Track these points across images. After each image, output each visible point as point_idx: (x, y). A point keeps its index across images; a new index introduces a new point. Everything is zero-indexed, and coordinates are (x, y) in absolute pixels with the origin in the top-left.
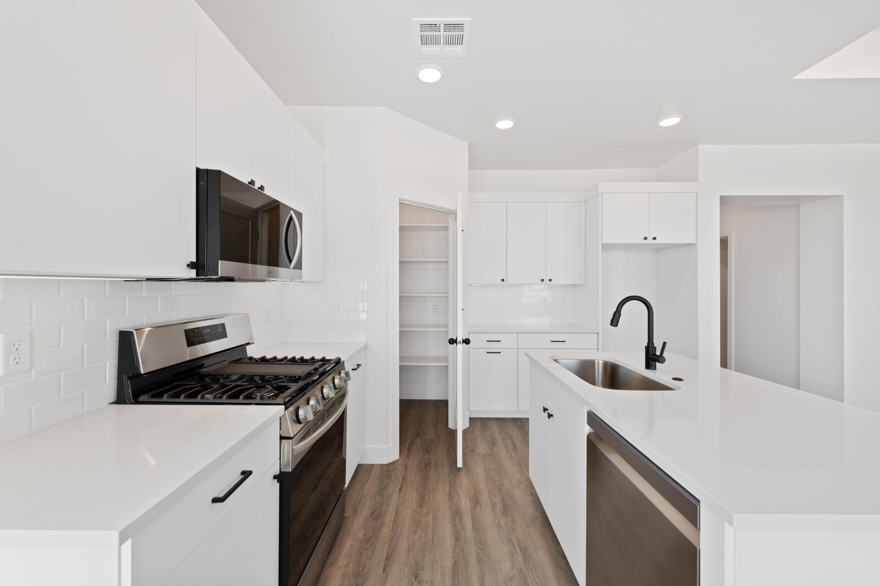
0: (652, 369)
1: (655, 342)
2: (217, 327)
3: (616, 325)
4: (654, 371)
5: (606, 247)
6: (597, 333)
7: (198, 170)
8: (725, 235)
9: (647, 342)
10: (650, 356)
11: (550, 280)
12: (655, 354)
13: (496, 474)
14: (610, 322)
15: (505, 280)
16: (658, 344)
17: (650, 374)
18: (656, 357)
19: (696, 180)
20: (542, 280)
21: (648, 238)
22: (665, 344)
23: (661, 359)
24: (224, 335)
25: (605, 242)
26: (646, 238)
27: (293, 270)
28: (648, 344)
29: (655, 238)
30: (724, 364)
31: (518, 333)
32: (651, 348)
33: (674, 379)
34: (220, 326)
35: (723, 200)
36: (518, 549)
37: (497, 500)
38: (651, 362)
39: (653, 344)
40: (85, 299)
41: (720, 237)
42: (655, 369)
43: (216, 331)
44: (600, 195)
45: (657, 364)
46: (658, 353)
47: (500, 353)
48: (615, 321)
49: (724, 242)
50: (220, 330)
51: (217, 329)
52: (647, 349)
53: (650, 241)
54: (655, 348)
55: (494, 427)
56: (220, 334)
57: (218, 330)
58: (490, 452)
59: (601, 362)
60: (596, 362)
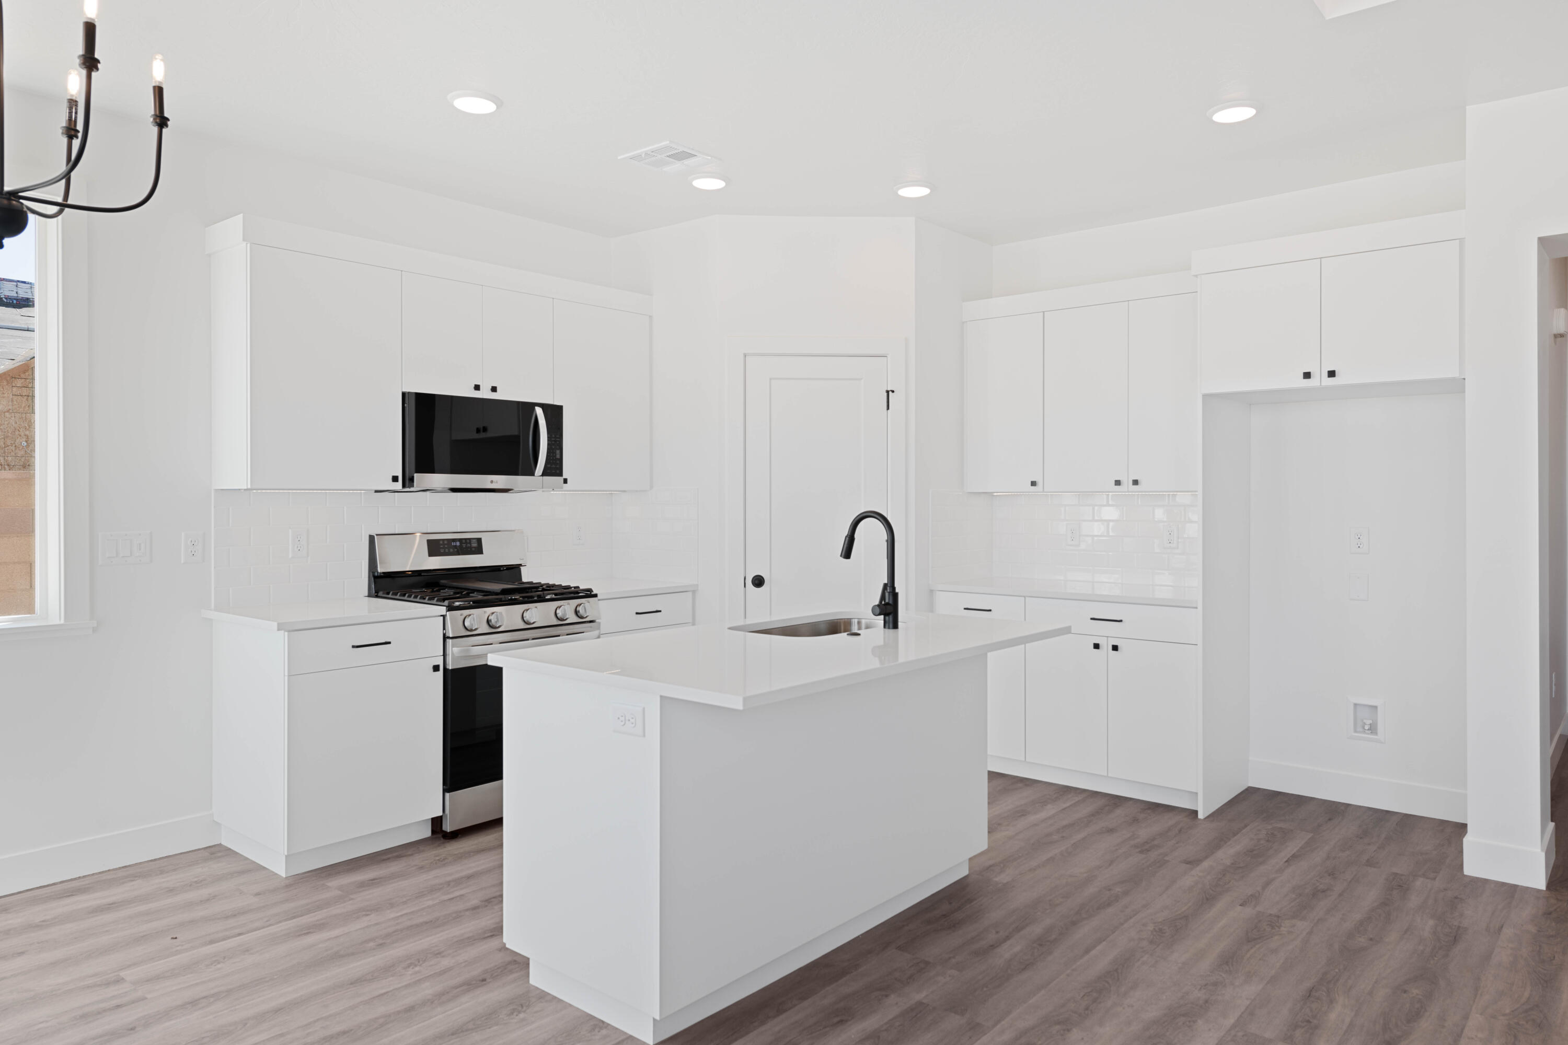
2: (470, 541)
7: (404, 394)
11: (1136, 482)
15: (1038, 484)
19: (1463, 206)
20: (1118, 482)
21: (1314, 375)
24: (479, 550)
25: (1206, 390)
26: (1307, 375)
27: (541, 477)
29: (1332, 374)
34: (474, 541)
40: (345, 507)
43: (469, 545)
44: (1197, 280)
50: (475, 545)
51: (470, 543)
53: (1320, 381)
56: (473, 549)
57: (471, 545)
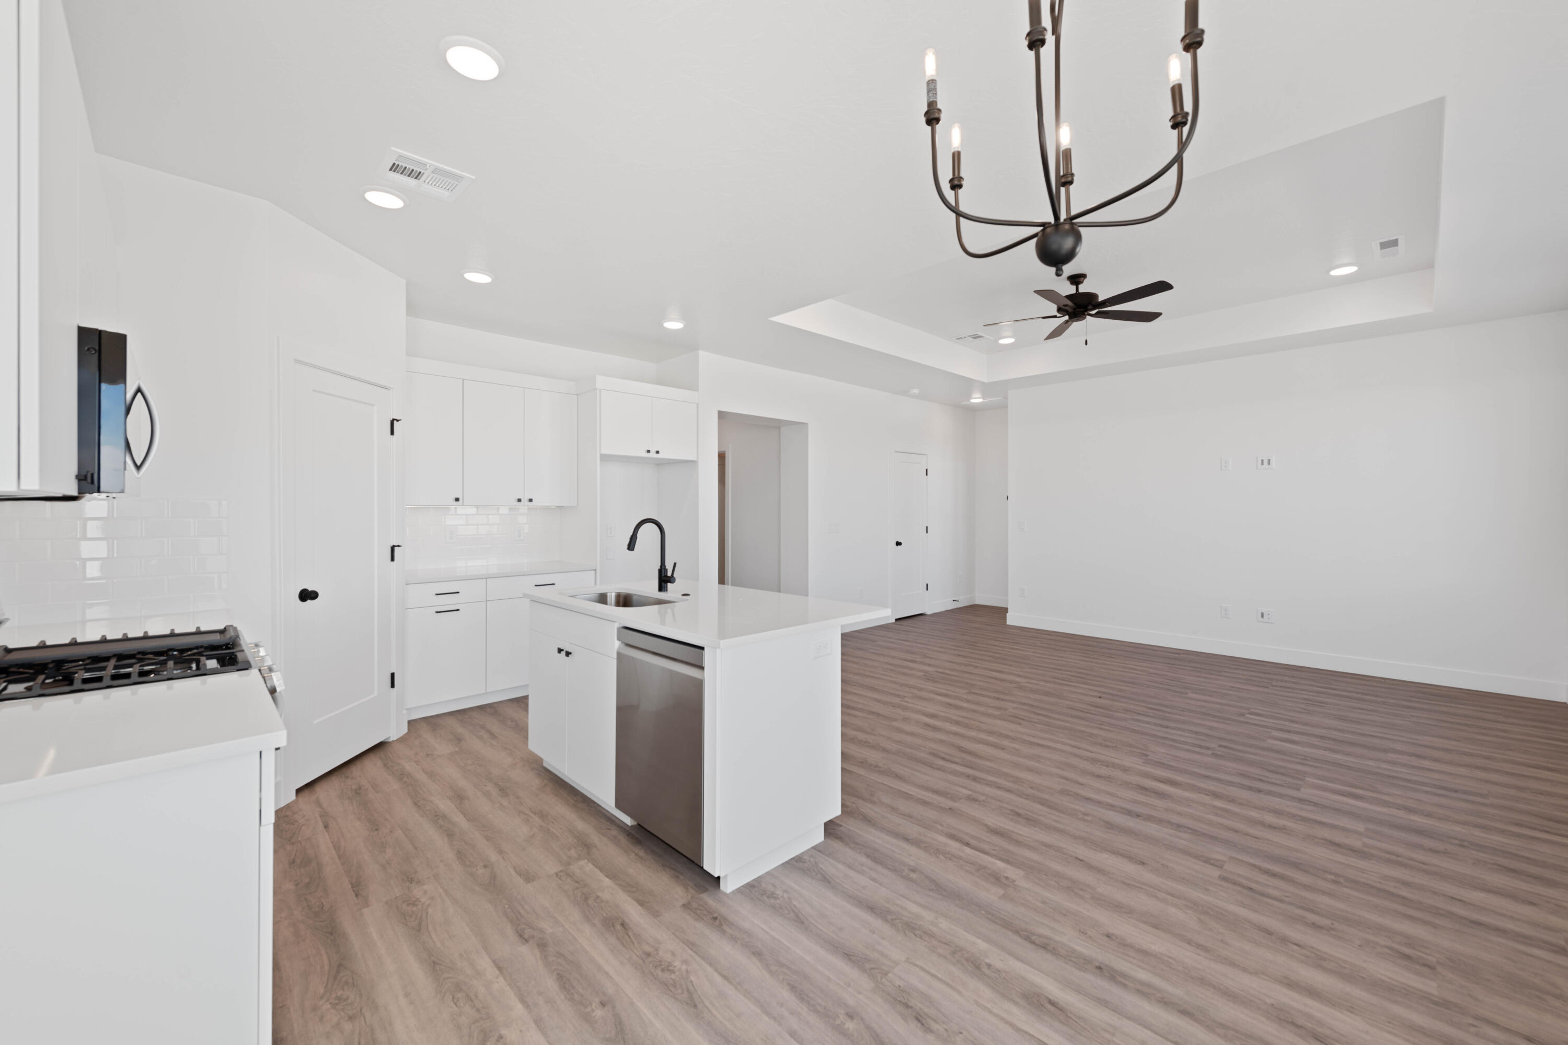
0: (664, 591)
1: (666, 564)
3: (633, 550)
4: (666, 592)
5: (605, 458)
6: (595, 570)
8: (723, 450)
9: (660, 564)
10: (663, 578)
11: (531, 500)
12: (666, 576)
13: (478, 767)
14: (626, 547)
15: (461, 500)
16: (669, 567)
17: (663, 596)
18: (668, 579)
19: (697, 390)
20: (519, 500)
21: (651, 451)
22: (675, 564)
23: (671, 580)
25: (604, 452)
26: (649, 451)
28: (661, 566)
29: (658, 452)
30: (722, 580)
31: (486, 578)
32: (663, 570)
33: (683, 595)
35: (722, 415)
36: (532, 815)
37: (490, 787)
38: (663, 584)
39: (665, 566)
41: (719, 452)
42: (667, 590)
44: (598, 391)
45: (669, 584)
46: (669, 574)
47: (458, 610)
48: (631, 546)
49: (722, 457)
52: (660, 571)
53: (653, 455)
54: (667, 570)
55: (452, 722)
58: (457, 749)
59: (613, 595)
60: (608, 595)
